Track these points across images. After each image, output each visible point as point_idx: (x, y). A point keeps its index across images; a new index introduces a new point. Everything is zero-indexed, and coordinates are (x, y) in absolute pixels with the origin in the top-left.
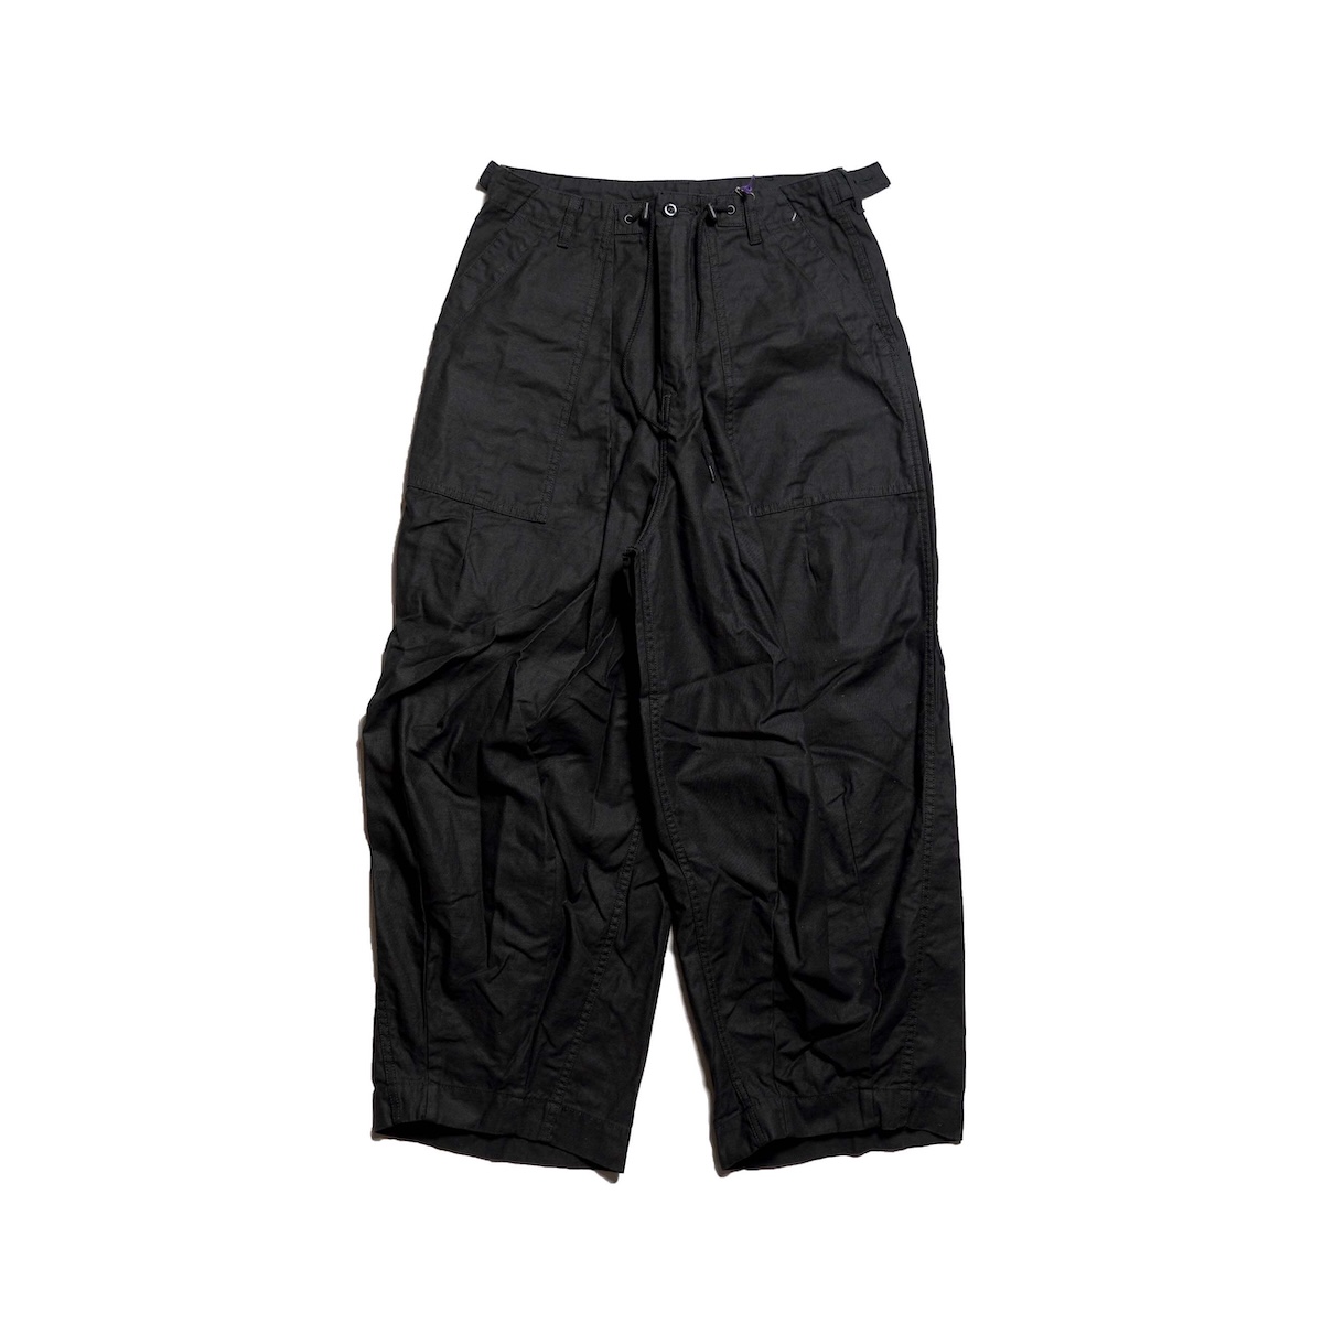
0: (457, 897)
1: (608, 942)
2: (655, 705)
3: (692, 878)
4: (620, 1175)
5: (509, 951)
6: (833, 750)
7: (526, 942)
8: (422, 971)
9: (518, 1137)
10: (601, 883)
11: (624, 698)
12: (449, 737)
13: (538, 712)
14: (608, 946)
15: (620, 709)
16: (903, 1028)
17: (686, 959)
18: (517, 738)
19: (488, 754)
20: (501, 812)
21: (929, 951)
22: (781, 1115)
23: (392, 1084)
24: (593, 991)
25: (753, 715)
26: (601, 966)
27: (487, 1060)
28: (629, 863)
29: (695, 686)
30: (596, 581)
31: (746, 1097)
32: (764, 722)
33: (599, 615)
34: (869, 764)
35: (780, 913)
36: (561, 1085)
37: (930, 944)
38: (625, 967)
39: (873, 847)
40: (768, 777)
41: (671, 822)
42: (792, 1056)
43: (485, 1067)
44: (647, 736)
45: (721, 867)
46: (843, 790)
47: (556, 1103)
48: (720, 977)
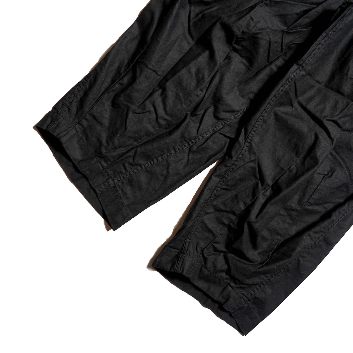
0: (153, 68)
1: (190, 143)
2: (298, 72)
3: (245, 150)
4: (112, 230)
5: (152, 109)
6: (337, 156)
7: (161, 112)
8: (112, 84)
9: (88, 180)
10: (209, 119)
11: (284, 60)
12: (208, 7)
13: (252, 29)
14: (189, 144)
15: (280, 62)
16: (265, 278)
17: (213, 178)
18: (235, 30)
19: (218, 26)
20: (199, 55)
21: (301, 259)
22: (193, 267)
23: (60, 114)
24: (167, 155)
25: (325, 114)
26: (179, 149)
27: (104, 142)
28: (226, 122)
29: (314, 83)
30: (317, 6)
31: (186, 248)
32: (327, 120)
33: (305, 20)
34: (346, 173)
35: (264, 195)
36: (122, 178)
37: (303, 257)
38: (187, 158)
39: (316, 204)
40: (310, 141)
41: (259, 122)
42: (215, 250)
43: (100, 143)
44: (284, 80)
45: (258, 157)
46: (326, 173)
47: (114, 182)
48: (218, 196)
